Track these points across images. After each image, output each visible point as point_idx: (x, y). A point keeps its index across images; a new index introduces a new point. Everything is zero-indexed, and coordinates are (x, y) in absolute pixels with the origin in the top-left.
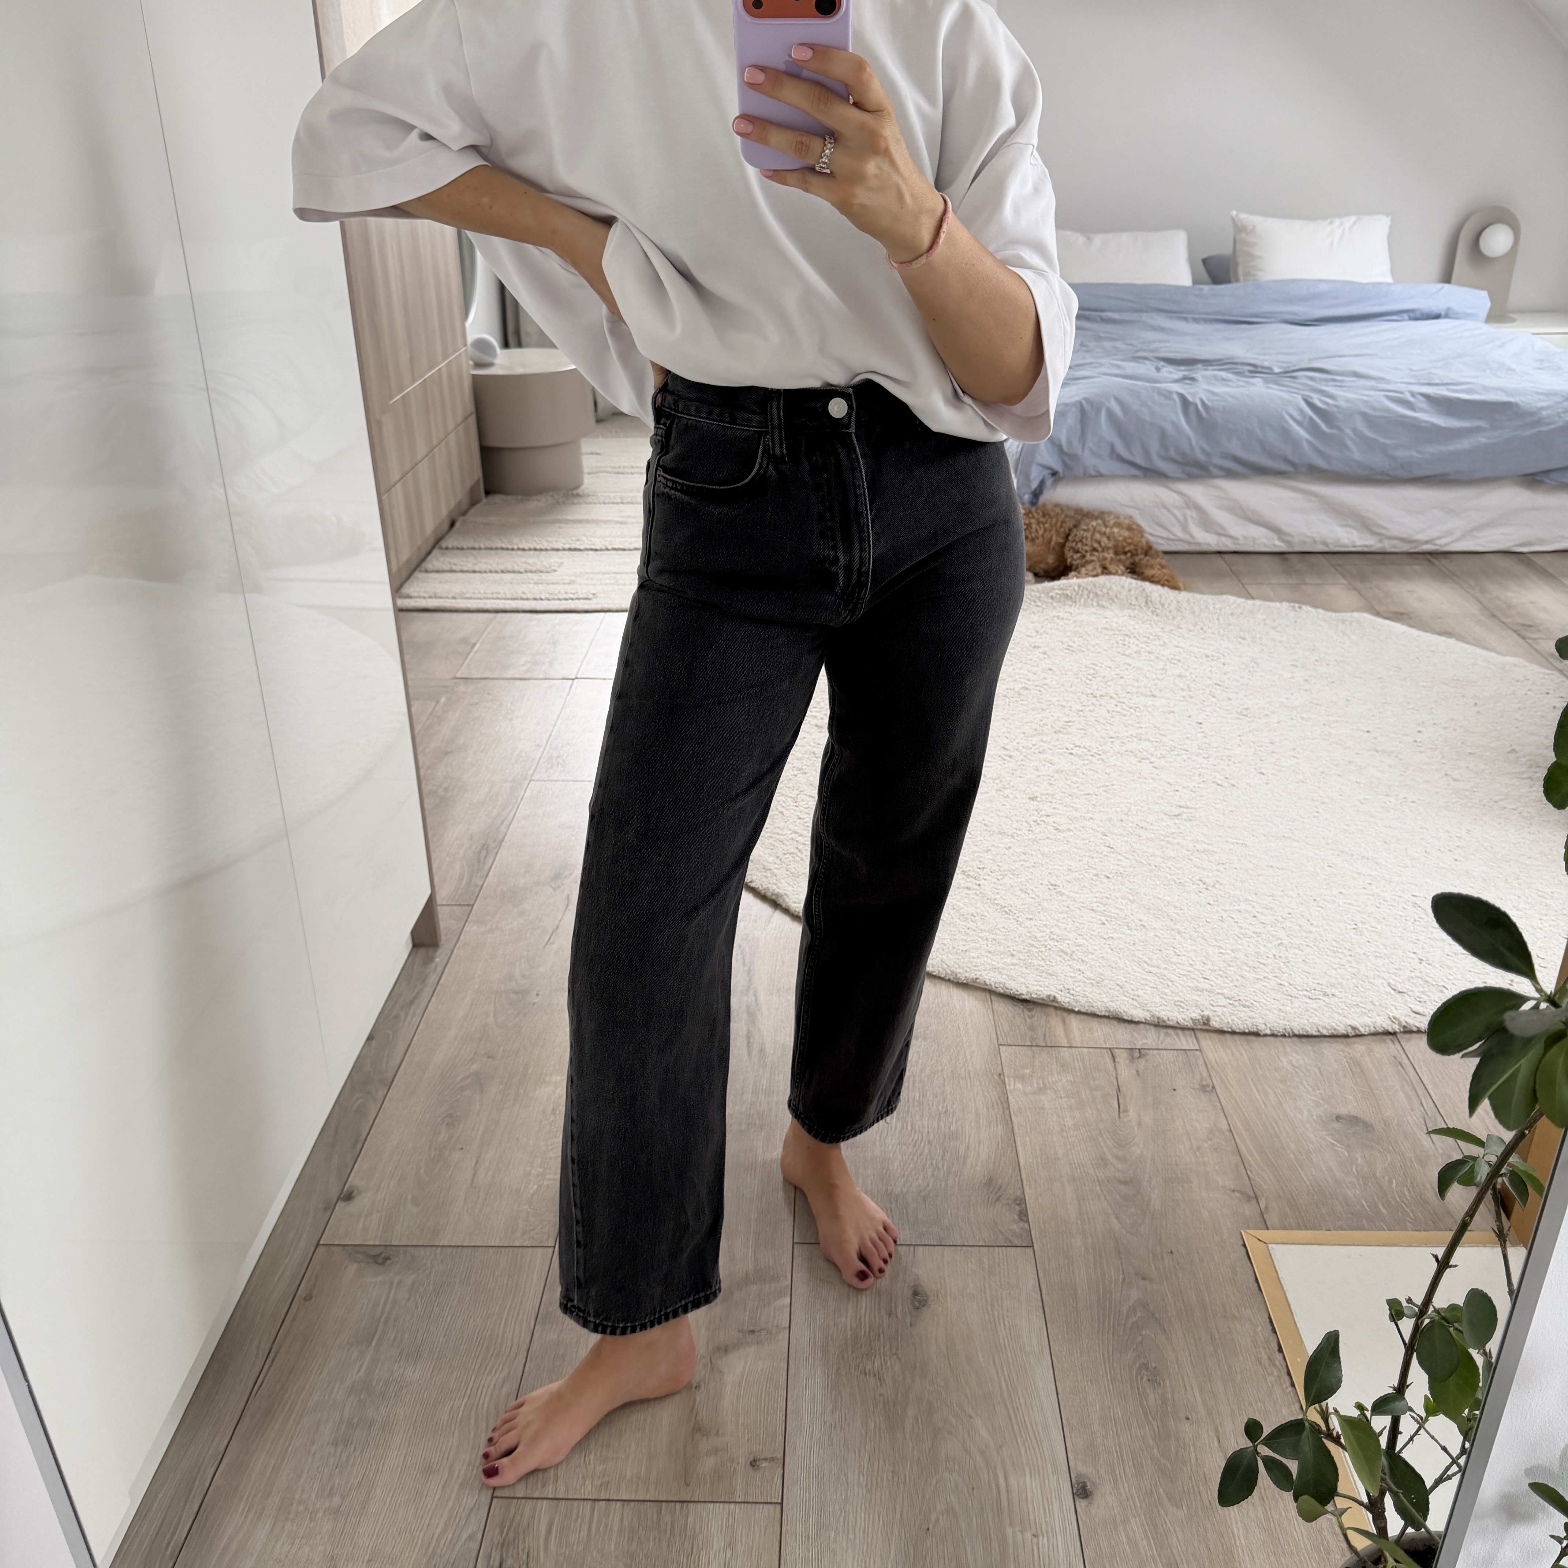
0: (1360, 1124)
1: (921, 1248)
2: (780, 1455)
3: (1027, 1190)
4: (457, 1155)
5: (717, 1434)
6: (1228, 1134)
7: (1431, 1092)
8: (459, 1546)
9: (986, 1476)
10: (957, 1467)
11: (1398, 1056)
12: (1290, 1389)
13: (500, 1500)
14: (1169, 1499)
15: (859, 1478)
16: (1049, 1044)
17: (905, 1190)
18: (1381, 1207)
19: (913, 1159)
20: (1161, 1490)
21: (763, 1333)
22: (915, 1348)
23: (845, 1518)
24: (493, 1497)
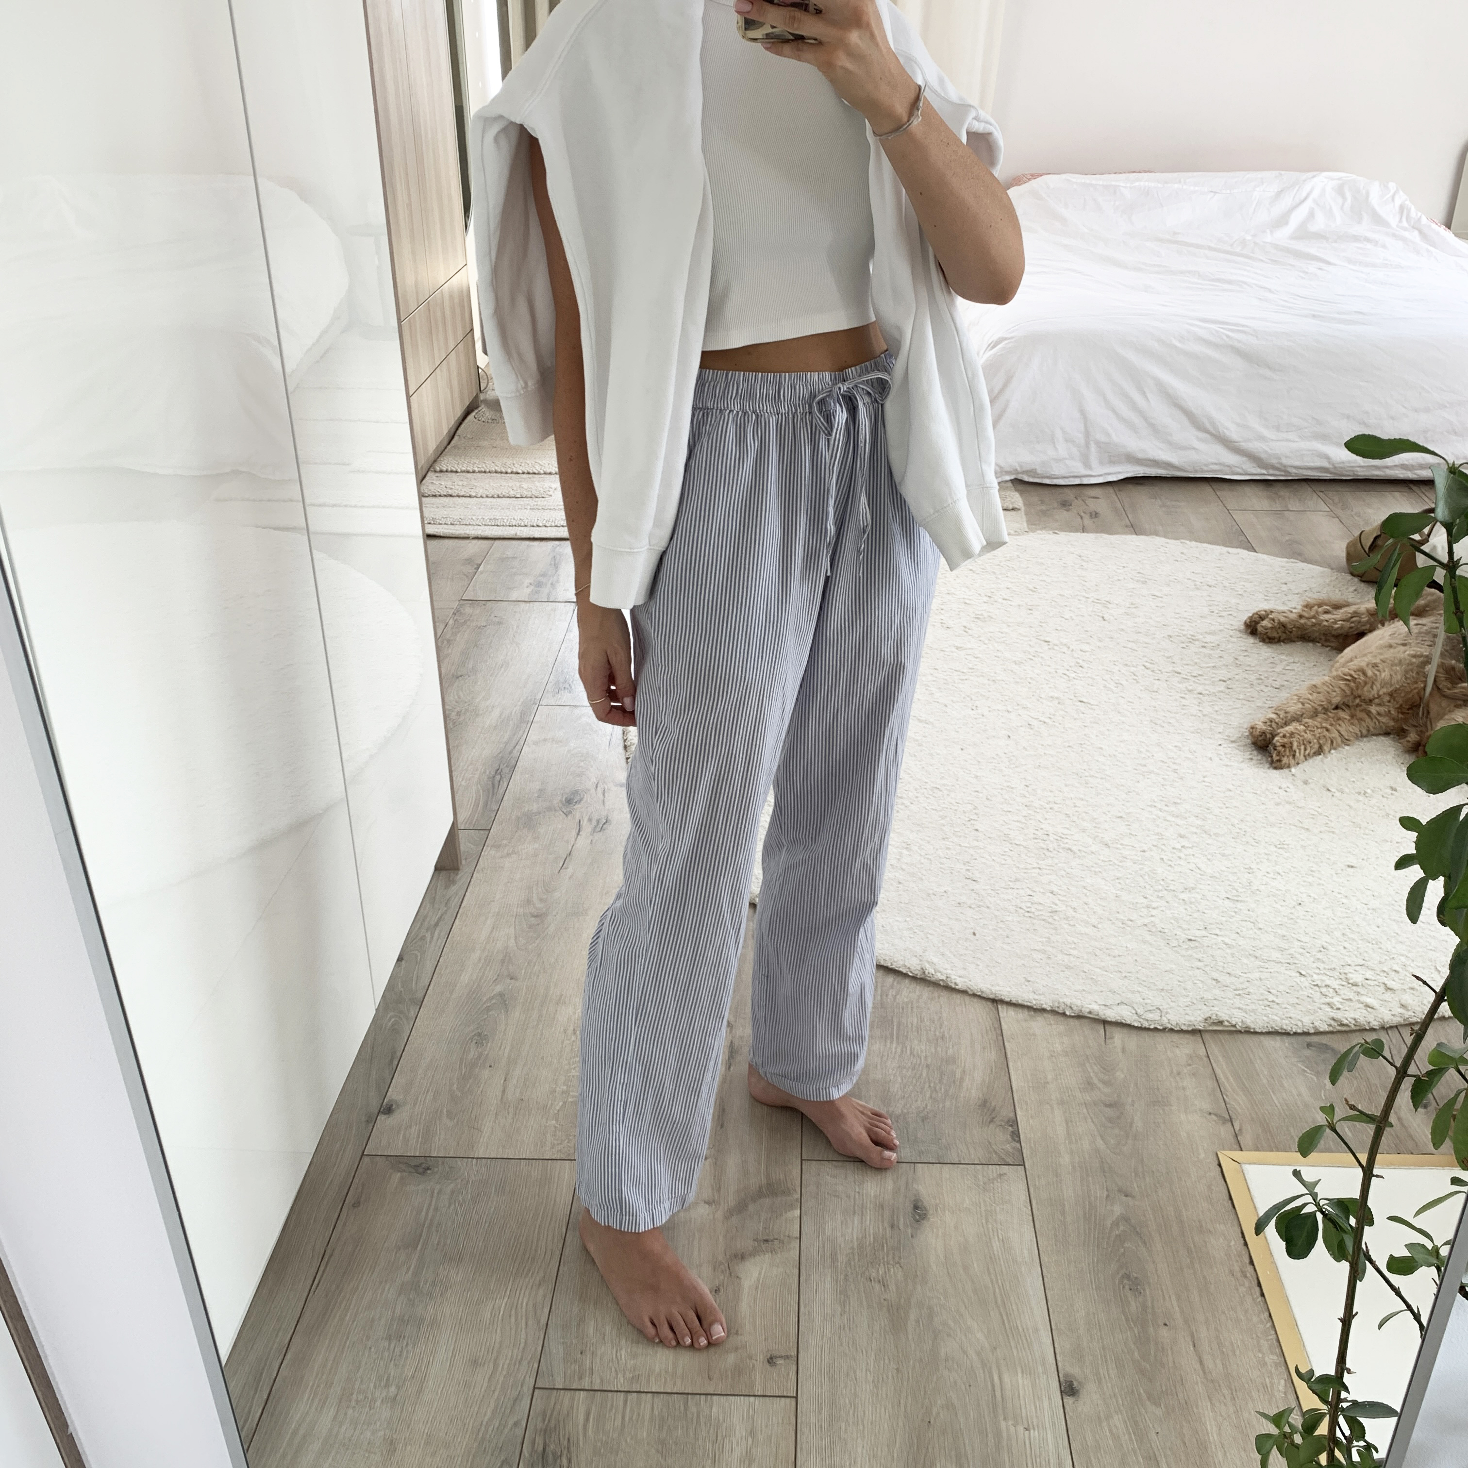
0: (1329, 1051)
1: (920, 1165)
2: (794, 1353)
3: (1018, 1110)
4: (486, 1073)
5: (737, 1333)
6: (1205, 1059)
8: (506, 1431)
9: (982, 1375)
10: (955, 1366)
12: (1260, 1299)
13: (541, 1390)
14: (1149, 1399)
15: (866, 1374)
17: (905, 1111)
18: (1347, 1129)
19: (912, 1082)
20: (1141, 1390)
21: (776, 1242)
22: (916, 1258)
23: (854, 1411)
24: (534, 1388)
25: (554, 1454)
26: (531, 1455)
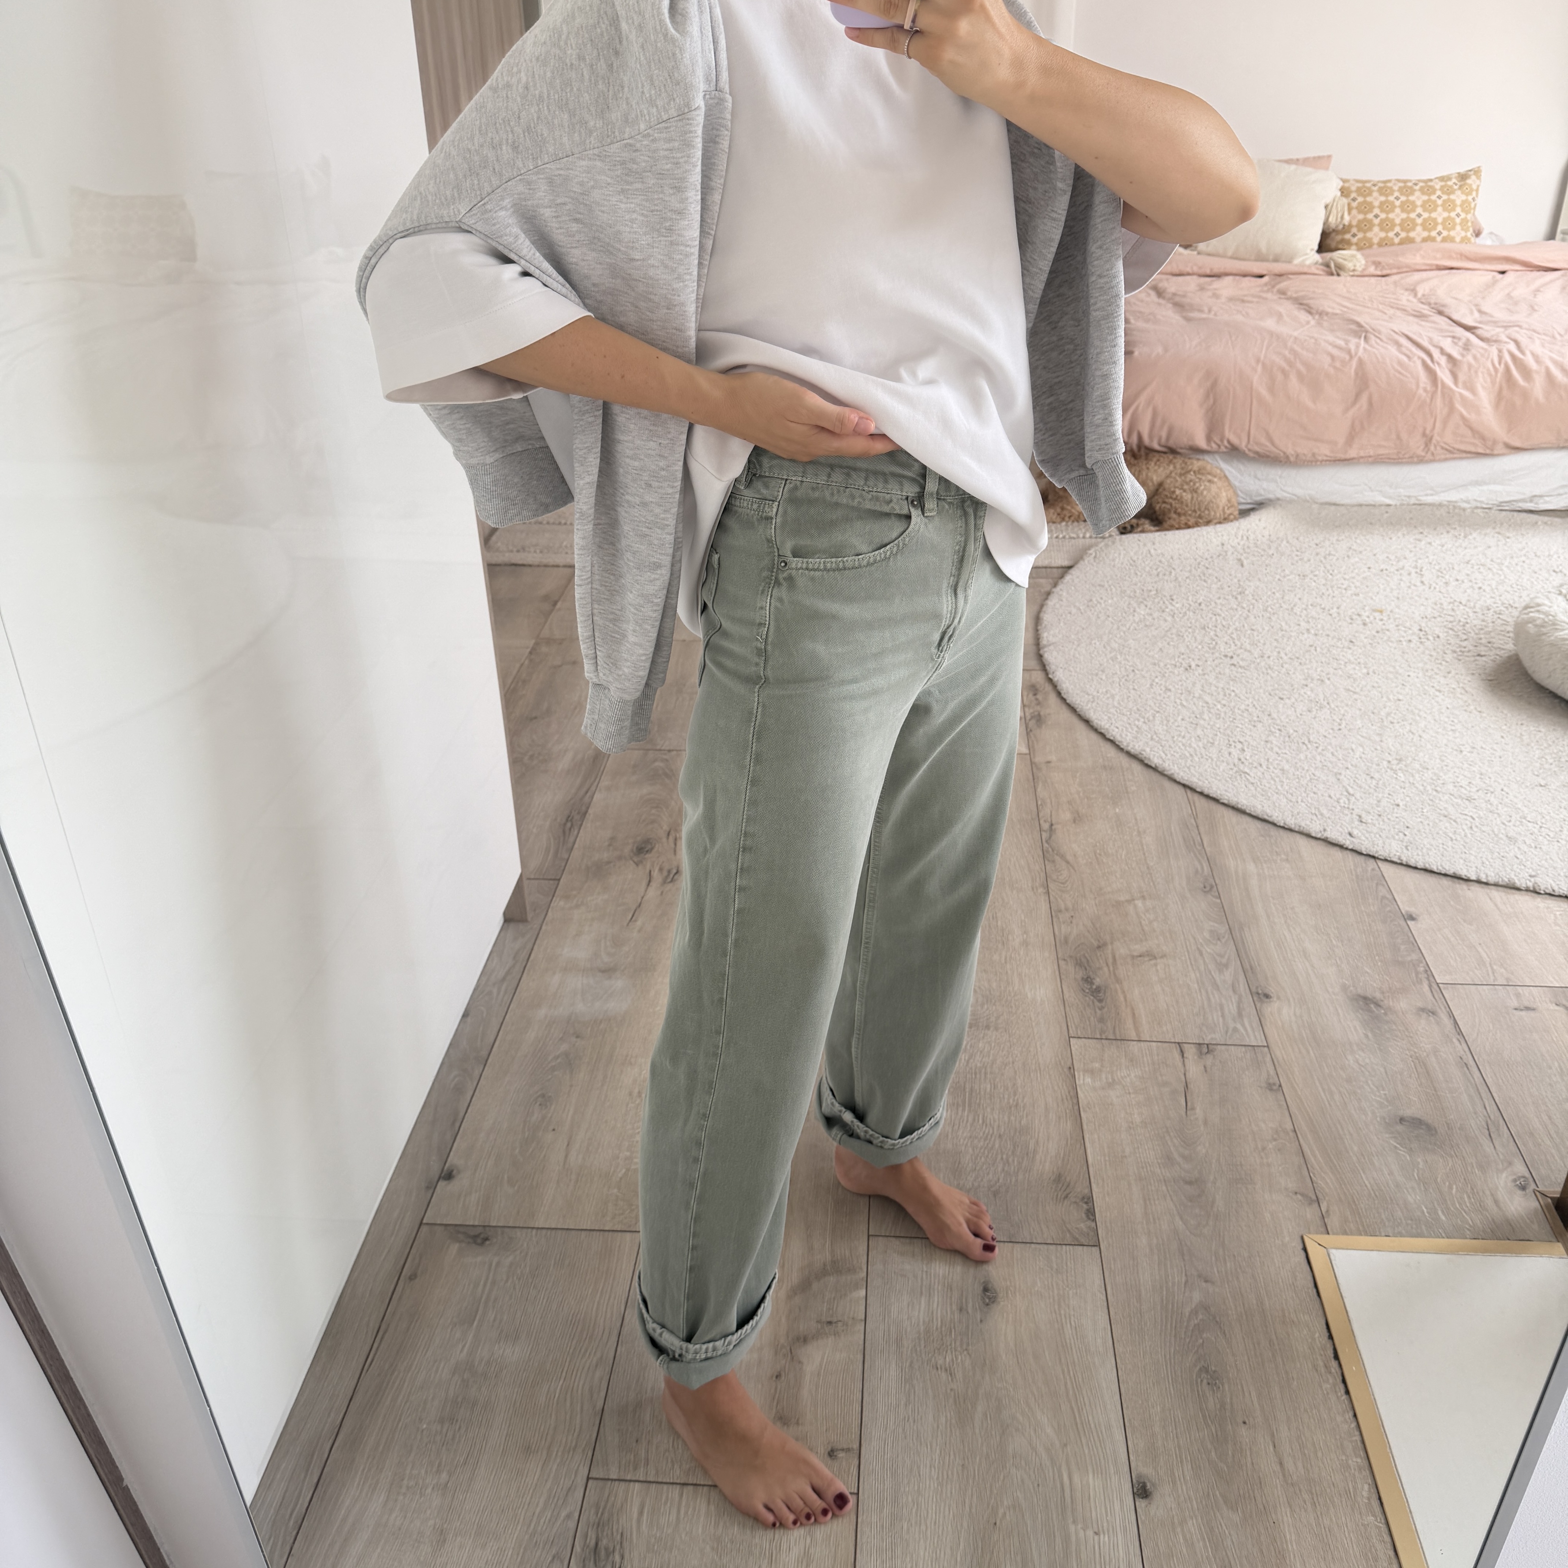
0: (1423, 1127)
2: (856, 1446)
3: (1094, 1186)
4: (549, 1137)
5: (798, 1423)
6: (1292, 1134)
7: (1495, 1095)
8: (558, 1524)
9: (1051, 1474)
10: (1023, 1463)
11: (1464, 1057)
12: (1344, 1397)
13: (595, 1482)
14: (1225, 1502)
15: (931, 1471)
16: (1118, 1038)
17: (976, 1184)
18: (1440, 1213)
19: (984, 1153)
20: (1217, 1493)
21: (840, 1324)
22: (985, 1344)
23: (917, 1510)
24: (588, 1478)
25: (606, 1549)
26: (583, 1550)
